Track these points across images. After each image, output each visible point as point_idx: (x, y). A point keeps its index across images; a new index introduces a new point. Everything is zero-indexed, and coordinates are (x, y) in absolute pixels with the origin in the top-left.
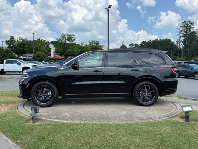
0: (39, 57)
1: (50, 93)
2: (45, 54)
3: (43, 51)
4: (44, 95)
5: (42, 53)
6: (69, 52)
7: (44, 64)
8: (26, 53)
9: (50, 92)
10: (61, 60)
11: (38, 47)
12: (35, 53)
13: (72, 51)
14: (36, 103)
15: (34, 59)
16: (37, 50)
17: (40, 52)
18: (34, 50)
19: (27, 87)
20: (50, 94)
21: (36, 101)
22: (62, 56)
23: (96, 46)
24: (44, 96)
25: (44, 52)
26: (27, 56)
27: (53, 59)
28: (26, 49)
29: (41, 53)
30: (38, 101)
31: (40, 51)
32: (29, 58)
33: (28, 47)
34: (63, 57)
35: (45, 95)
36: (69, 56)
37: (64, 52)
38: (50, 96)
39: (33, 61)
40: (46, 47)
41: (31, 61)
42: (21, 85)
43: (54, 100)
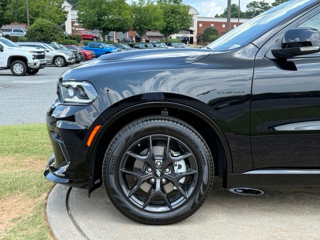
0: (43, 31)
1: (181, 168)
2: (56, 25)
3: (50, 18)
4: (158, 173)
5: (50, 22)
6: (112, 21)
7: (56, 49)
8: (9, 23)
9: (182, 163)
10: (90, 40)
11: (38, 7)
12: (32, 21)
13: (119, 20)
14: (128, 209)
15: (31, 37)
16: (37, 15)
17: (43, 20)
18: (28, 14)
19: (89, 144)
20: (183, 169)
21: (127, 199)
22: (95, 31)
23: (173, 6)
24: (158, 181)
25: (54, 19)
26: (10, 30)
27: (71, 37)
28: (8, 13)
29: (47, 22)
30: (134, 199)
31: (43, 17)
32: (16, 34)
33: (15, 8)
34: (97, 33)
35: (162, 174)
36: (111, 30)
37: (99, 20)
38: (182, 181)
39: (28, 41)
40: (55, 8)
41: (22, 41)
42: (62, 130)
43: (200, 195)
